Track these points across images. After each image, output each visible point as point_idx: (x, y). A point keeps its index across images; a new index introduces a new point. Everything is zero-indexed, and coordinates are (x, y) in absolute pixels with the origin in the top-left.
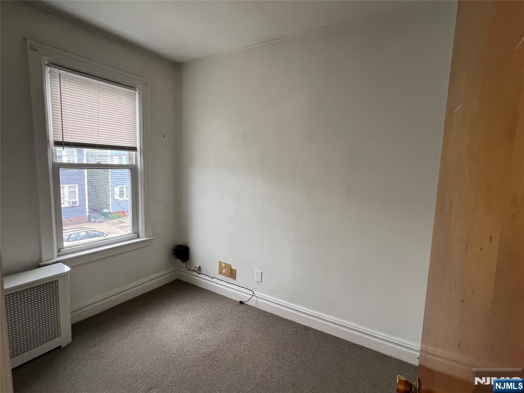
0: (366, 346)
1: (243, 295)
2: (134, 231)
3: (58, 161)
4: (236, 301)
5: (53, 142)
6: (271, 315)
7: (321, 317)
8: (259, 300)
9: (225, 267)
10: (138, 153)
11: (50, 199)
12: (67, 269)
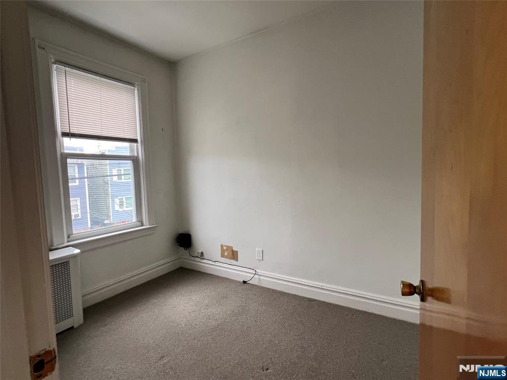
0: (369, 311)
1: (245, 275)
2: (139, 220)
3: (66, 151)
4: (239, 282)
5: (60, 134)
6: (274, 291)
7: (323, 287)
8: (262, 278)
9: (227, 250)
10: (139, 144)
11: (59, 186)
12: (77, 251)
